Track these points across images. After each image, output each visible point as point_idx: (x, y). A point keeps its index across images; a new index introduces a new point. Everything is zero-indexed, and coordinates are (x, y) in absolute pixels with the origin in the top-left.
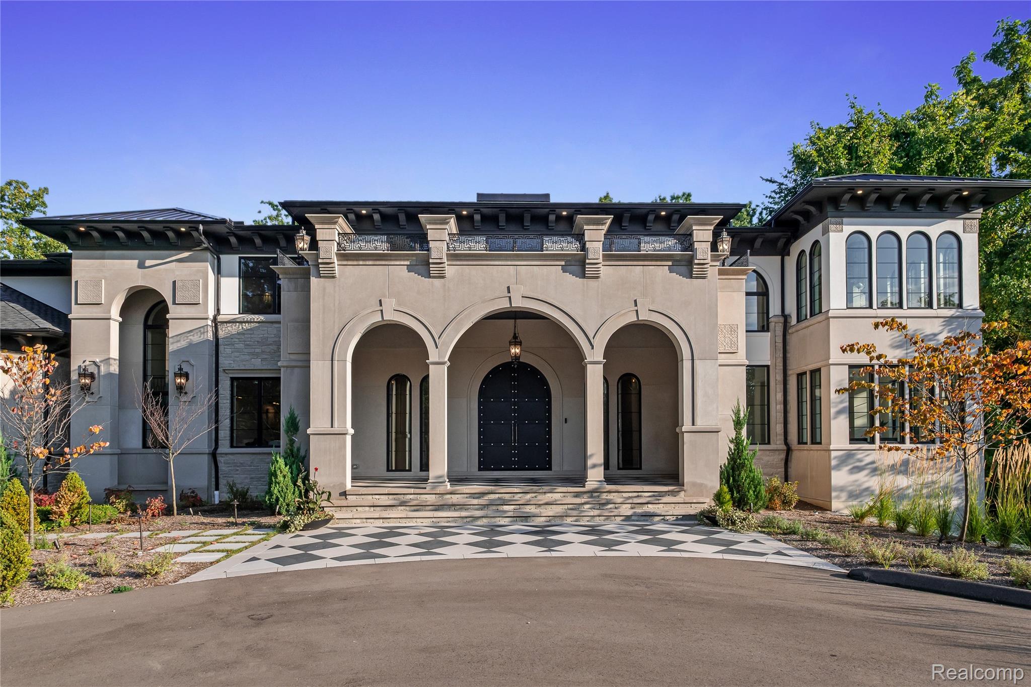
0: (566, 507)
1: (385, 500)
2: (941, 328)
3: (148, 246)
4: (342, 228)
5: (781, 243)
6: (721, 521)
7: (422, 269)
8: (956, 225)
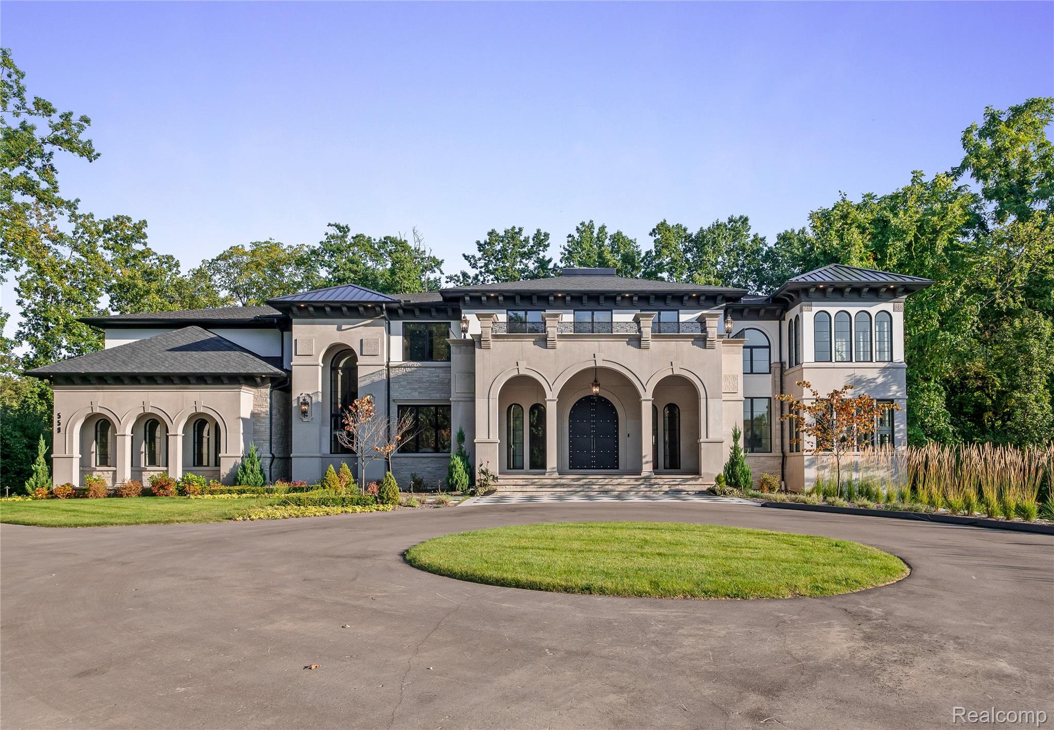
0: (630, 486)
1: (520, 482)
2: (879, 375)
3: (343, 316)
4: (494, 319)
5: (778, 312)
6: (718, 493)
7: (542, 343)
8: (888, 306)
